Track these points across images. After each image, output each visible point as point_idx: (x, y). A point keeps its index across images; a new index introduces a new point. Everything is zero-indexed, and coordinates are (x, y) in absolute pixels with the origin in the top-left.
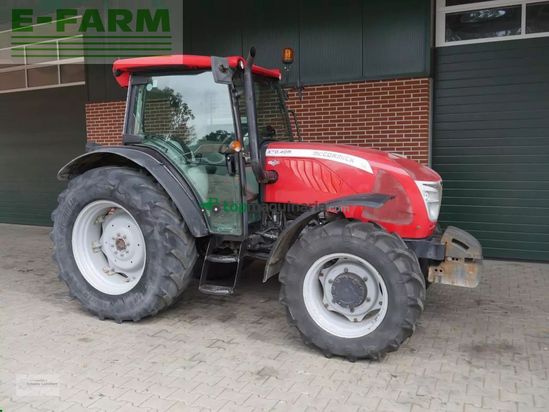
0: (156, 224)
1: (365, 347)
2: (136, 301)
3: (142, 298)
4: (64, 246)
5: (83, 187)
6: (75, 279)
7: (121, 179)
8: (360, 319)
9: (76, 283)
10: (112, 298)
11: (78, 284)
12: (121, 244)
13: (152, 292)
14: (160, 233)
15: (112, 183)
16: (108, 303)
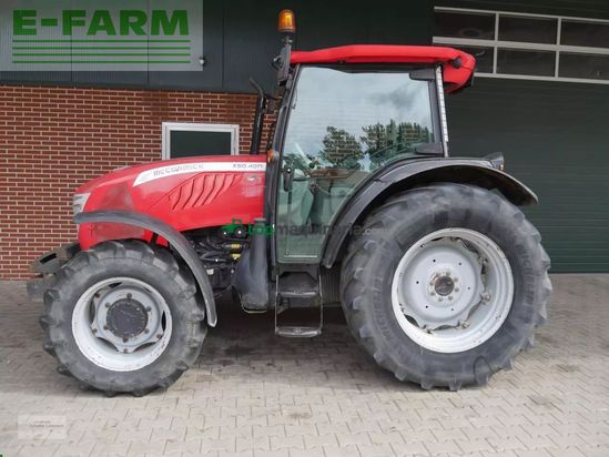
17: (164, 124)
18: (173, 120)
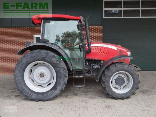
0: (61, 67)
1: (127, 95)
2: (52, 93)
3: (55, 92)
4: (21, 78)
5: (31, 57)
6: (26, 89)
7: (47, 54)
8: (122, 88)
9: (26, 90)
10: (42, 94)
11: (27, 91)
12: (42, 75)
13: (59, 89)
14: (63, 70)
15: (44, 55)
16: (41, 95)
17: (34, 35)
18: (36, 34)
